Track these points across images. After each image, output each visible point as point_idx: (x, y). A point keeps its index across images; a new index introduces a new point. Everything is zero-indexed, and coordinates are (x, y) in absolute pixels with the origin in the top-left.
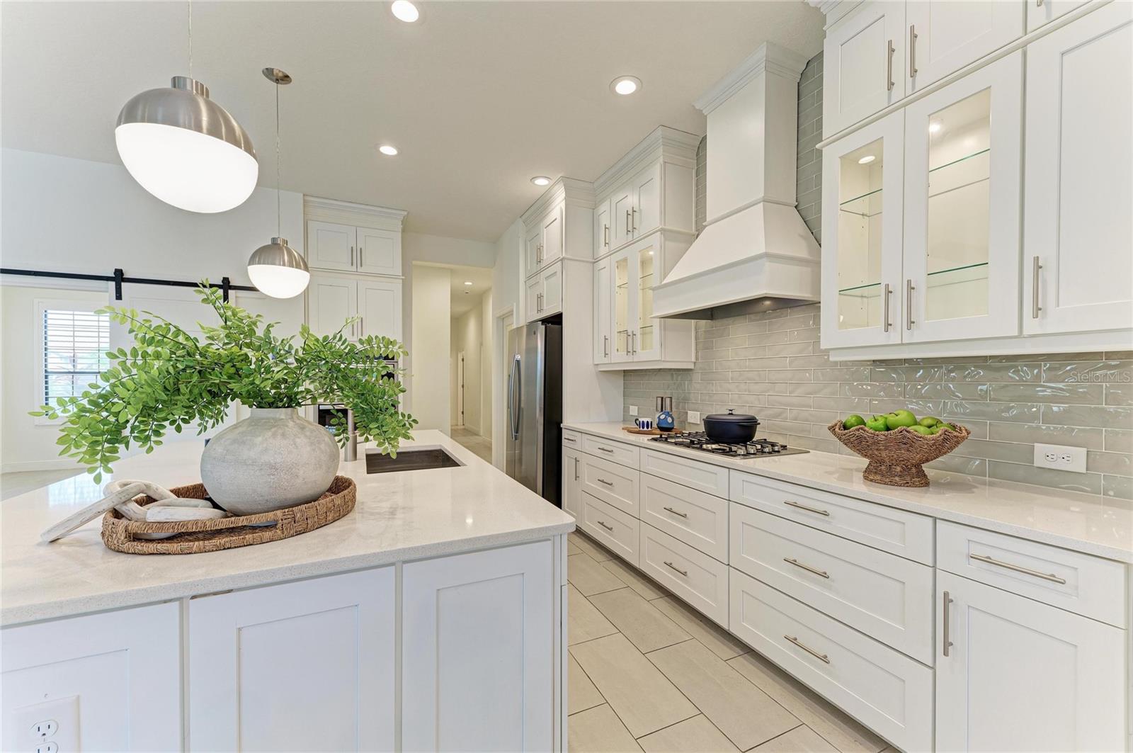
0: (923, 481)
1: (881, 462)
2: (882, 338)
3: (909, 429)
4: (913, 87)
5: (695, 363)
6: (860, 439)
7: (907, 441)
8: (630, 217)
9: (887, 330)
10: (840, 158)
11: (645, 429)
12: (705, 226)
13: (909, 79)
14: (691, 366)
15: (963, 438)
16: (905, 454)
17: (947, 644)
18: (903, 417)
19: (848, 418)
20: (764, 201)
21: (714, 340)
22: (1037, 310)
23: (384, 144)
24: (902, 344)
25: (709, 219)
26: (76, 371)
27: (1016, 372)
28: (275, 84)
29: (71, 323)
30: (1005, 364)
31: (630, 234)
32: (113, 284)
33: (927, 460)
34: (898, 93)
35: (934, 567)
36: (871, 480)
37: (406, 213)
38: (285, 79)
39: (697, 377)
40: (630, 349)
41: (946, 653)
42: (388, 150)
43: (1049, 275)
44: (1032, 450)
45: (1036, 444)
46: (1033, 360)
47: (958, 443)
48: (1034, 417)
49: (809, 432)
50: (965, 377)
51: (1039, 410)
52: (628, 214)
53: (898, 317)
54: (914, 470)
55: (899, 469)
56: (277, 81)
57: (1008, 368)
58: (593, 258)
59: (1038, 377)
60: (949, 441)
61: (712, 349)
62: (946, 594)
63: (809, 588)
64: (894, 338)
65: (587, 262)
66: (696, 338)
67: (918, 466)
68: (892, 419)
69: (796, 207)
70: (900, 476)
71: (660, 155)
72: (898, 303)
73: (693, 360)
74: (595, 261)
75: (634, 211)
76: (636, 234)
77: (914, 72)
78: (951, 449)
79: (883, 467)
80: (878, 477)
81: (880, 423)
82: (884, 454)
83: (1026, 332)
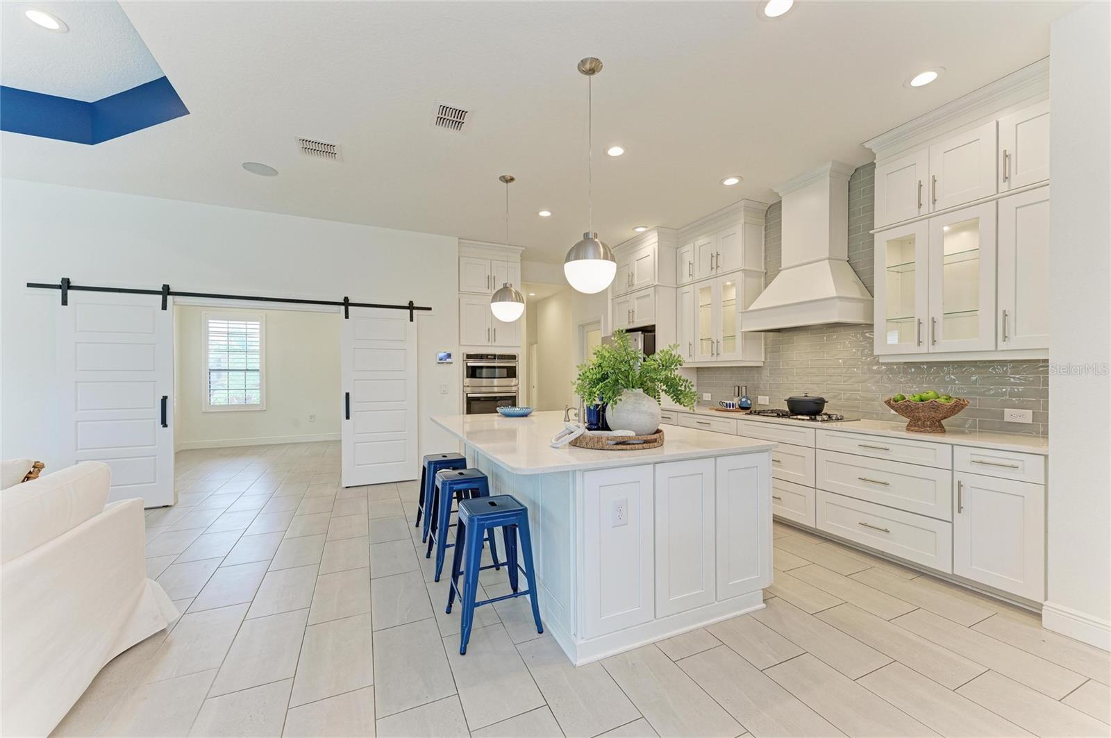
0: (942, 430)
1: (919, 419)
2: (915, 349)
3: (936, 400)
4: (934, 208)
5: (764, 362)
6: (907, 407)
7: (935, 407)
8: (714, 259)
9: (919, 345)
10: (887, 241)
11: (731, 408)
12: (781, 270)
13: (931, 205)
14: (762, 364)
15: (966, 405)
16: (933, 414)
17: (960, 508)
18: (931, 394)
19: (896, 395)
20: (829, 259)
21: (781, 346)
22: (1005, 337)
23: (541, 211)
24: (928, 353)
25: (783, 266)
26: (230, 368)
27: (994, 369)
28: (505, 184)
29: (226, 330)
30: (987, 364)
31: (714, 271)
32: (343, 307)
33: (945, 418)
34: (924, 210)
35: (952, 470)
36: (912, 431)
37: (524, 248)
38: (512, 179)
39: (766, 373)
40: (715, 353)
41: (959, 512)
42: (545, 214)
43: (1011, 319)
44: (1003, 411)
45: (1005, 410)
46: (1003, 363)
47: (963, 408)
48: (1004, 394)
49: (859, 408)
50: (963, 372)
51: (1007, 390)
52: (712, 256)
53: (926, 337)
54: (937, 423)
55: (929, 423)
56: (507, 181)
57: (989, 367)
58: (676, 284)
59: (1006, 372)
60: (957, 407)
61: (780, 352)
62: (959, 482)
63: (875, 493)
64: (923, 349)
65: (672, 287)
66: (765, 345)
67: (939, 421)
68: (924, 395)
69: (848, 261)
70: (930, 427)
71: (741, 218)
72: (926, 330)
73: (763, 360)
74: (678, 287)
75: (718, 255)
76: (719, 271)
77: (934, 201)
78: (959, 411)
79: (919, 423)
80: (916, 428)
81: (917, 397)
82: (921, 415)
83: (999, 349)
